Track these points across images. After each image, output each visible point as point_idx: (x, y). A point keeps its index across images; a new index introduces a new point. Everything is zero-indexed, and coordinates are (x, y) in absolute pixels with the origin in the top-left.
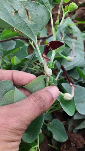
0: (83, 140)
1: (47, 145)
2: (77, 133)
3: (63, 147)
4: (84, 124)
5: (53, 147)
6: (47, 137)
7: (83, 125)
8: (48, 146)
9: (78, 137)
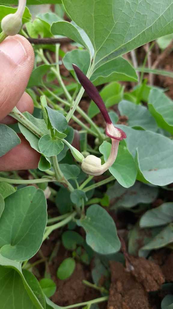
0: (160, 274)
1: (81, 283)
2: (147, 258)
3: (116, 289)
4: (162, 238)
5: (95, 286)
6: (83, 264)
7: (161, 240)
8: (83, 284)
9: (148, 266)
